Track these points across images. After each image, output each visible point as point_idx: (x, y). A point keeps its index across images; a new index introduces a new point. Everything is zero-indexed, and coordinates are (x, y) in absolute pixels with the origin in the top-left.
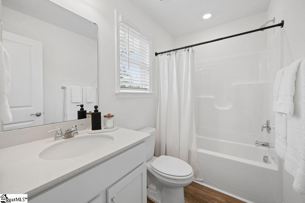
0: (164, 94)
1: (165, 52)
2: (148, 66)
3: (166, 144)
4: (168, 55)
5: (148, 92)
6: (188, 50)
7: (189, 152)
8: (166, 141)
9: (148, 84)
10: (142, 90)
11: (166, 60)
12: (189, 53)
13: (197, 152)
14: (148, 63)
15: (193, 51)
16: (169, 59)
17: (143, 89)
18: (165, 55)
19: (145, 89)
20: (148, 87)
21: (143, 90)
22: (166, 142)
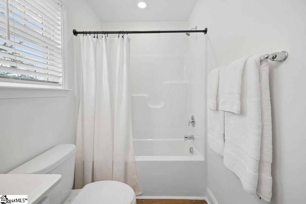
0: (89, 92)
1: (90, 33)
2: (60, 47)
3: (93, 162)
4: (94, 37)
5: (60, 88)
6: (123, 36)
7: (125, 164)
8: (93, 157)
9: (61, 75)
10: (47, 85)
11: (92, 43)
12: (123, 40)
13: (135, 162)
14: (60, 42)
15: (129, 40)
16: (96, 43)
17: (50, 82)
18: (89, 36)
19: (53, 82)
20: (60, 80)
21: (50, 85)
22: (93, 159)
